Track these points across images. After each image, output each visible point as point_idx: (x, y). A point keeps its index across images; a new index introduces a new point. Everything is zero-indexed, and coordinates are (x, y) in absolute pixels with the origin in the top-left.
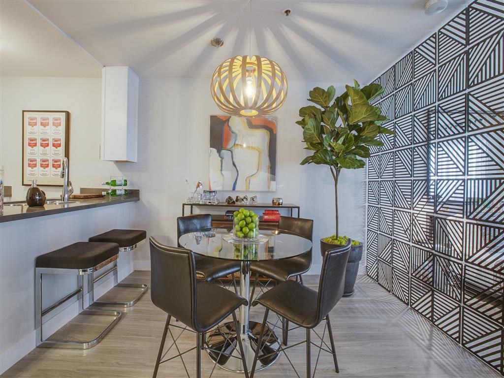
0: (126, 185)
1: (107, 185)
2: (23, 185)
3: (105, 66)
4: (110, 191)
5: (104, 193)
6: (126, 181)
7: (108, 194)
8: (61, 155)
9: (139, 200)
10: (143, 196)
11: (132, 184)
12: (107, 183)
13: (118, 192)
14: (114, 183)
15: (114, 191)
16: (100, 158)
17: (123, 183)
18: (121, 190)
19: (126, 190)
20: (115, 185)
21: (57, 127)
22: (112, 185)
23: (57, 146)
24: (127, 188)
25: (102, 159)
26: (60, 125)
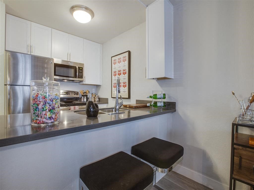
0: (164, 98)
1: (151, 98)
2: (112, 97)
3: (147, 6)
4: (152, 103)
5: (148, 105)
6: (164, 95)
7: (151, 105)
8: (126, 79)
9: (175, 111)
10: (179, 107)
11: (169, 97)
12: (151, 97)
13: (159, 104)
14: (155, 96)
15: (156, 103)
16: (146, 77)
17: (162, 96)
18: (161, 102)
19: (164, 103)
20: (156, 98)
21: (124, 62)
22: (154, 98)
23: (124, 74)
24: (165, 100)
25: (147, 78)
26: (126, 60)
